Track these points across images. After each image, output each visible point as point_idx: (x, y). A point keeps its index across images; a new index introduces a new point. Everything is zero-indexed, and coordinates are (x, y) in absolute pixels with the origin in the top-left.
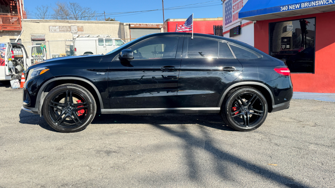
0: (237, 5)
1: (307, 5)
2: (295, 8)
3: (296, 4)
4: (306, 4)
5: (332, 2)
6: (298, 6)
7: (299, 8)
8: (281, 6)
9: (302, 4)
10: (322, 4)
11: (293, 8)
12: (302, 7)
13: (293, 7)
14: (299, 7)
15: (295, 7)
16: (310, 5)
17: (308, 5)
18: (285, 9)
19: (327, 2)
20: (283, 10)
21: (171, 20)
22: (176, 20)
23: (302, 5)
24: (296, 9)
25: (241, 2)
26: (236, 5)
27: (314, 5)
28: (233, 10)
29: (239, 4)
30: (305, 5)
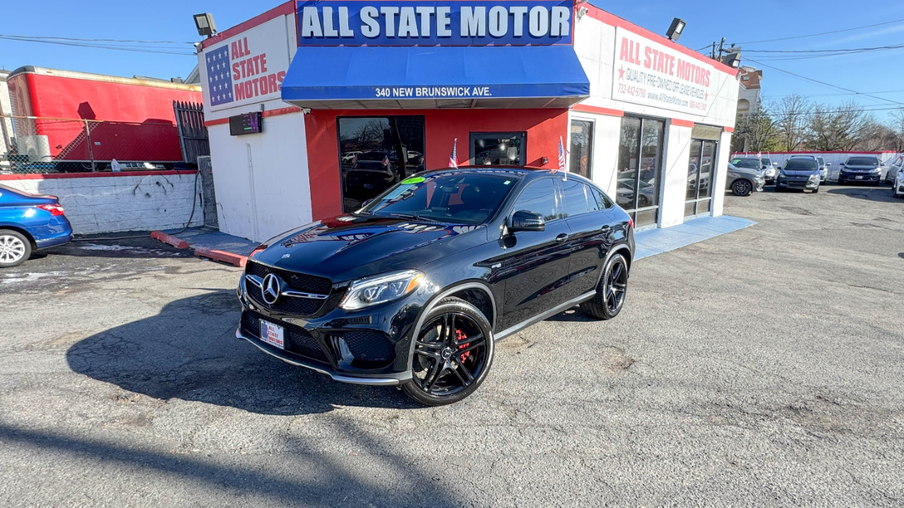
0: (246, 65)
1: (426, 92)
2: (403, 95)
3: (407, 87)
4: (425, 90)
5: (469, 94)
6: (409, 92)
7: (412, 97)
8: (377, 87)
9: (417, 89)
10: (453, 94)
11: (401, 95)
12: (417, 95)
13: (401, 92)
14: (411, 95)
15: (405, 93)
16: (431, 93)
17: (428, 92)
18: (383, 93)
19: (461, 93)
20: (381, 96)
21: (40, 71)
22: (55, 73)
23: (417, 92)
24: (405, 97)
25: (259, 61)
26: (243, 63)
27: (439, 94)
28: (233, 73)
29: (254, 63)
30: (423, 92)
